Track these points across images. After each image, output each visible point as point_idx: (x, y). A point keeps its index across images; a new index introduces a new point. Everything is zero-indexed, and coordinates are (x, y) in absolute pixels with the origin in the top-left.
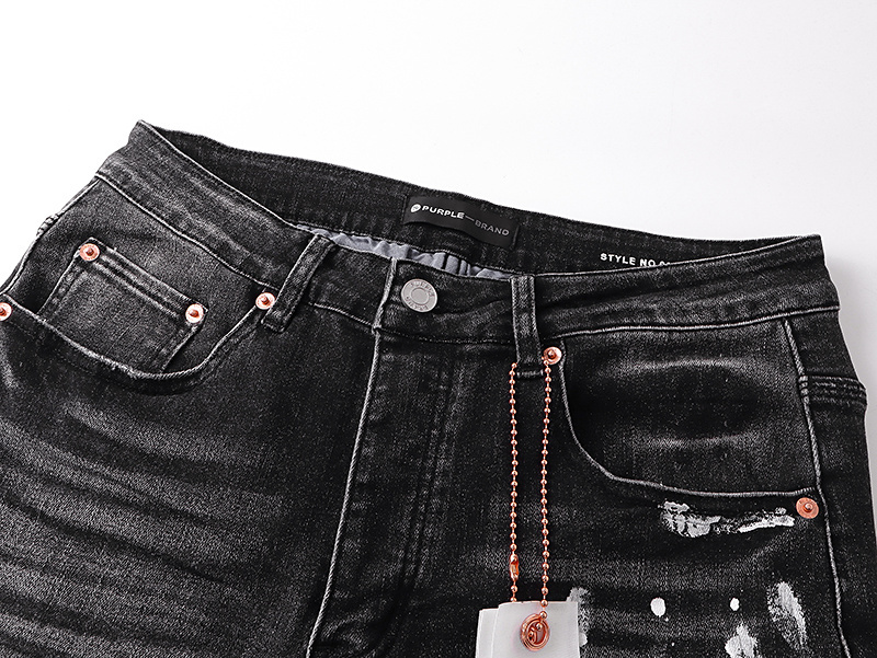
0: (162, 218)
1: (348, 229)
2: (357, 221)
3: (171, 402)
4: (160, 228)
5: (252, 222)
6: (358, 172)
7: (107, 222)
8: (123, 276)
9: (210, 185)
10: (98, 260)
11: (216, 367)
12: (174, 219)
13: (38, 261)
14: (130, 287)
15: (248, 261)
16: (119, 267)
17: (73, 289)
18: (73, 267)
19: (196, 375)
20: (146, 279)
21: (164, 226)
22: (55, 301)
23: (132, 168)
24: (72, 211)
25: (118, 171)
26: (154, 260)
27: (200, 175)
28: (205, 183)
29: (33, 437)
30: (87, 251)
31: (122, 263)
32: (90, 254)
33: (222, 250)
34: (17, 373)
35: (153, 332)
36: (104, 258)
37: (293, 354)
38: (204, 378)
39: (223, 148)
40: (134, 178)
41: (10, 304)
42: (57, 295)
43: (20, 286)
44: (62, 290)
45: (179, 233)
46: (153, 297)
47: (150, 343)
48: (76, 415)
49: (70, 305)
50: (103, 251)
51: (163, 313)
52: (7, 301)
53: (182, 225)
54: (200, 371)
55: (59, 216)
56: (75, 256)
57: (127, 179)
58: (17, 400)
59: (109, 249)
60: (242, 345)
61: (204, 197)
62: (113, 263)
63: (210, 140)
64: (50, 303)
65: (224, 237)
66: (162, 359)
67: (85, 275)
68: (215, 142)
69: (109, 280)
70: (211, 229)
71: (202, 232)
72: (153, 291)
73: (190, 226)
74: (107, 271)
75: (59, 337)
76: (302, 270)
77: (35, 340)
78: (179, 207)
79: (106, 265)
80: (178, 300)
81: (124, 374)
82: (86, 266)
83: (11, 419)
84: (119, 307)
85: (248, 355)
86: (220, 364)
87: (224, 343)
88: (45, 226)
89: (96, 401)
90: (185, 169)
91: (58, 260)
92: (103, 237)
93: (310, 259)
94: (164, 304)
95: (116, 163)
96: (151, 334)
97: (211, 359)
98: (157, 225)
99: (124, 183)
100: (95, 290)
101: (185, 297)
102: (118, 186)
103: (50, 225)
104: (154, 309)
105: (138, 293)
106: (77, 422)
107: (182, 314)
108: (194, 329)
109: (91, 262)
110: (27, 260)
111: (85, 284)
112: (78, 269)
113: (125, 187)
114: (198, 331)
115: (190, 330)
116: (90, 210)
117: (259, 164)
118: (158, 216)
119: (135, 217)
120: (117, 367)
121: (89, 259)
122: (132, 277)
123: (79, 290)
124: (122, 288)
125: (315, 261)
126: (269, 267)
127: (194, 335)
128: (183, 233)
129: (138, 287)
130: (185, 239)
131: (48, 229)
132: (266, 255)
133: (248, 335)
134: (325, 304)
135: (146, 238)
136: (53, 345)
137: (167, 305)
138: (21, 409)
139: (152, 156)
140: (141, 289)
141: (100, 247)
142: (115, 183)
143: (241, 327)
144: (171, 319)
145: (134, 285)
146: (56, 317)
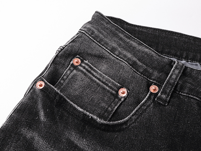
0: (108, 49)
1: (187, 59)
2: (191, 56)
3: (117, 137)
4: (107, 53)
5: (146, 53)
6: (187, 35)
7: (84, 50)
8: (91, 73)
9: (127, 37)
10: (80, 65)
11: (136, 120)
12: (113, 50)
13: (56, 64)
14: (94, 78)
15: (145, 70)
16: (89, 69)
17: (70, 77)
18: (70, 68)
19: (125, 123)
20: (101, 75)
21: (109, 53)
22: (62, 81)
23: (95, 28)
24: (70, 44)
25: (89, 29)
26: (104, 67)
27: (123, 32)
28: (125, 36)
29: (51, 147)
30: (76, 61)
31: (90, 67)
32: (77, 62)
33: (134, 65)
34: (46, 114)
35: (104, 99)
36: (83, 65)
37: (175, 118)
38: (130, 125)
39: (127, 23)
40: (96, 32)
41: (44, 82)
42: (63, 79)
43: (49, 74)
44: (65, 77)
45: (115, 56)
46: (104, 83)
47: (103, 105)
48: (72, 139)
49: (68, 83)
50: (82, 61)
51: (108, 91)
52: (43, 81)
53: (117, 53)
54: (127, 121)
55: (66, 46)
56: (71, 63)
57: (93, 33)
58: (45, 127)
59: (85, 61)
60: (148, 110)
61: (125, 42)
62: (87, 67)
63: (123, 20)
64: (60, 82)
65: (135, 59)
66: (109, 113)
67: (75, 71)
68: (124, 21)
69: (85, 74)
70: (129, 55)
71: (125, 56)
72: (104, 81)
73: (120, 53)
74: (84, 70)
75: (64, 99)
76: (174, 77)
77: (54, 99)
78: (115, 45)
79: (84, 68)
80: (115, 85)
81: (95, 121)
82: (75, 67)
83: (42, 137)
84: (89, 86)
85: (151, 116)
86: (138, 118)
87: (139, 108)
88: (59, 50)
89: (82, 133)
90: (116, 30)
91: (64, 64)
92: (83, 56)
93: (177, 72)
94: (109, 87)
95: (88, 26)
96: (103, 100)
97: (133, 115)
98: (106, 52)
99: (92, 34)
100: (79, 78)
101: (119, 85)
102: (89, 35)
103: (62, 50)
104: (104, 89)
105: (97, 81)
106: (73, 143)
107: (117, 92)
108: (122, 99)
109: (77, 66)
110: (52, 63)
111: (75, 75)
112: (72, 69)
113: (92, 36)
114: (124, 100)
115: (120, 100)
116: (77, 44)
117: (143, 30)
118: (106, 48)
119: (97, 48)
120: (92, 117)
121: (76, 64)
122: (95, 73)
123: (72, 78)
124: (90, 78)
125: (179, 73)
126: (156, 74)
127: (122, 102)
128: (117, 56)
129: (97, 78)
130: (118, 59)
131: (61, 51)
132: (154, 68)
133: (150, 105)
134: (187, 93)
135: (100, 57)
136: (62, 102)
137: (111, 88)
138: (47, 132)
139: (103, 24)
140: (99, 79)
141: (81, 60)
142: (88, 34)
143: (146, 101)
144: (112, 94)
145: (96, 77)
146: (62, 88)
